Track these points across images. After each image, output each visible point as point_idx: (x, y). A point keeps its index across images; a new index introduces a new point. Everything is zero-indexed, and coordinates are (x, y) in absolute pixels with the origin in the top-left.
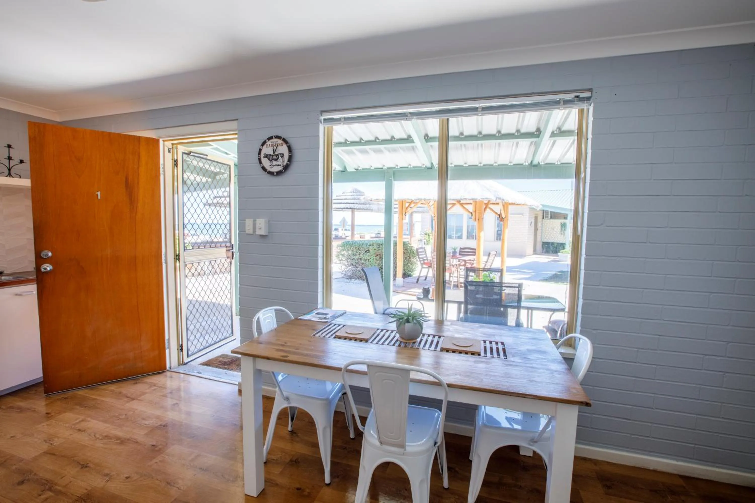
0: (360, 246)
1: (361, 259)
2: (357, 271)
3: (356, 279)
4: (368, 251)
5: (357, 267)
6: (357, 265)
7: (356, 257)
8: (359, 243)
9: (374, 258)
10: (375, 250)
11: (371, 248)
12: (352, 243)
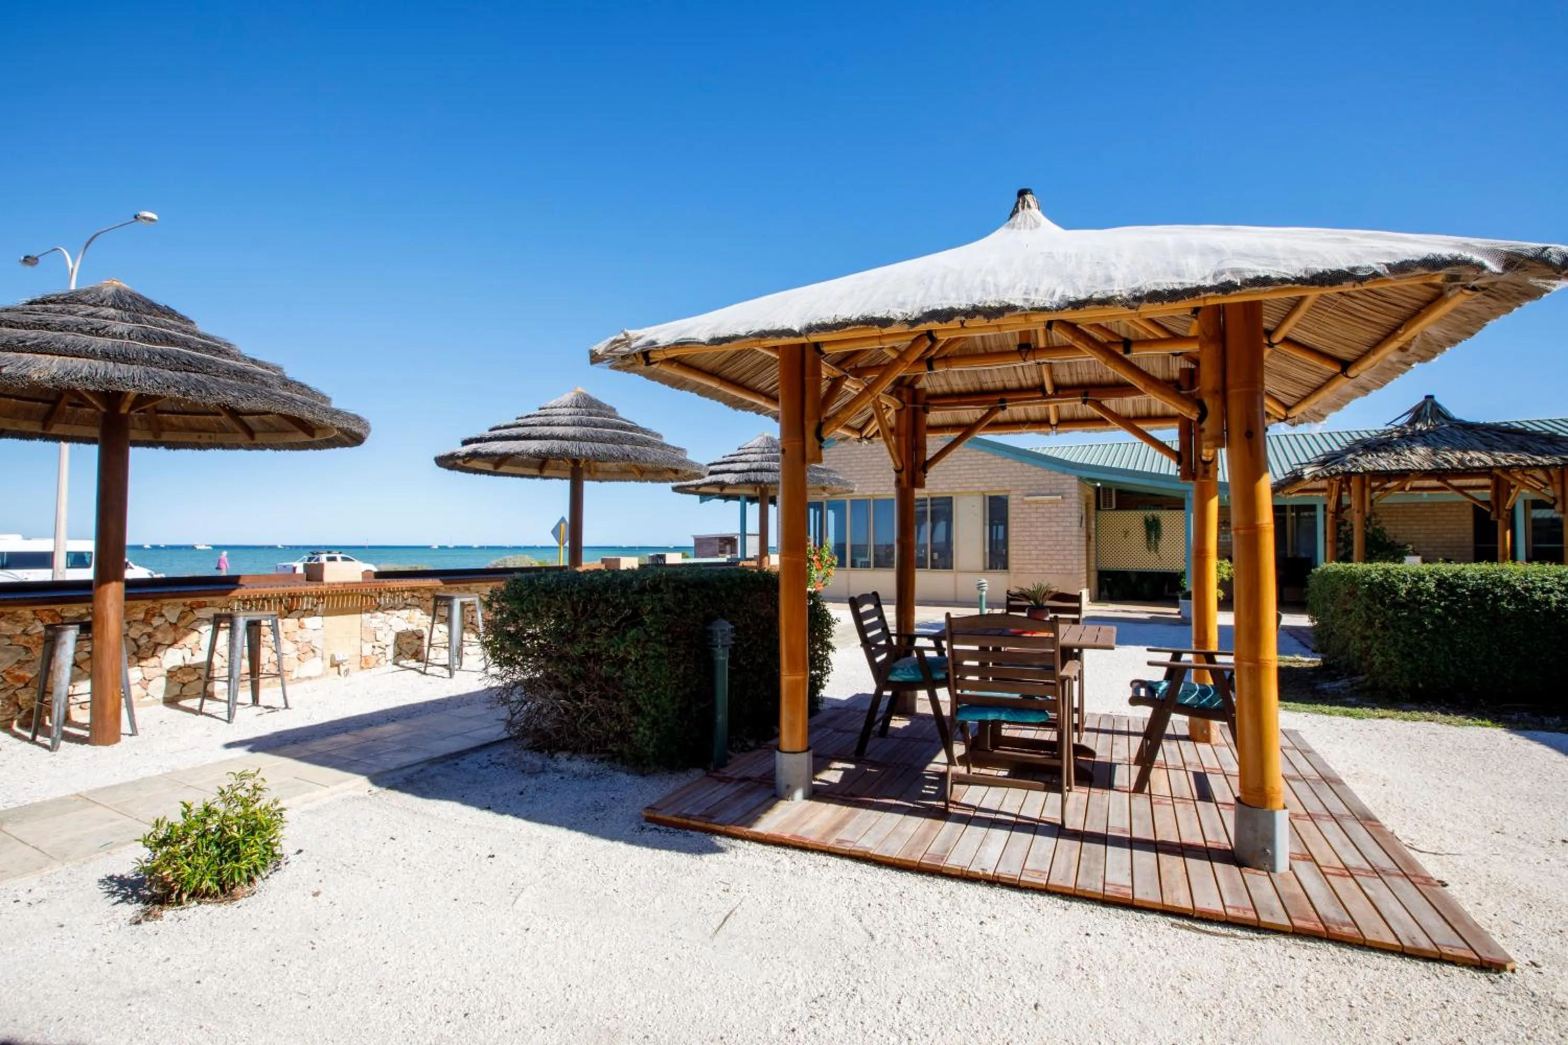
0: (596, 596)
1: (597, 658)
2: (580, 712)
3: (575, 751)
4: (635, 620)
5: (580, 698)
6: (581, 689)
7: (577, 650)
8: (591, 580)
9: (664, 650)
10: (666, 610)
11: (647, 603)
12: (558, 582)
